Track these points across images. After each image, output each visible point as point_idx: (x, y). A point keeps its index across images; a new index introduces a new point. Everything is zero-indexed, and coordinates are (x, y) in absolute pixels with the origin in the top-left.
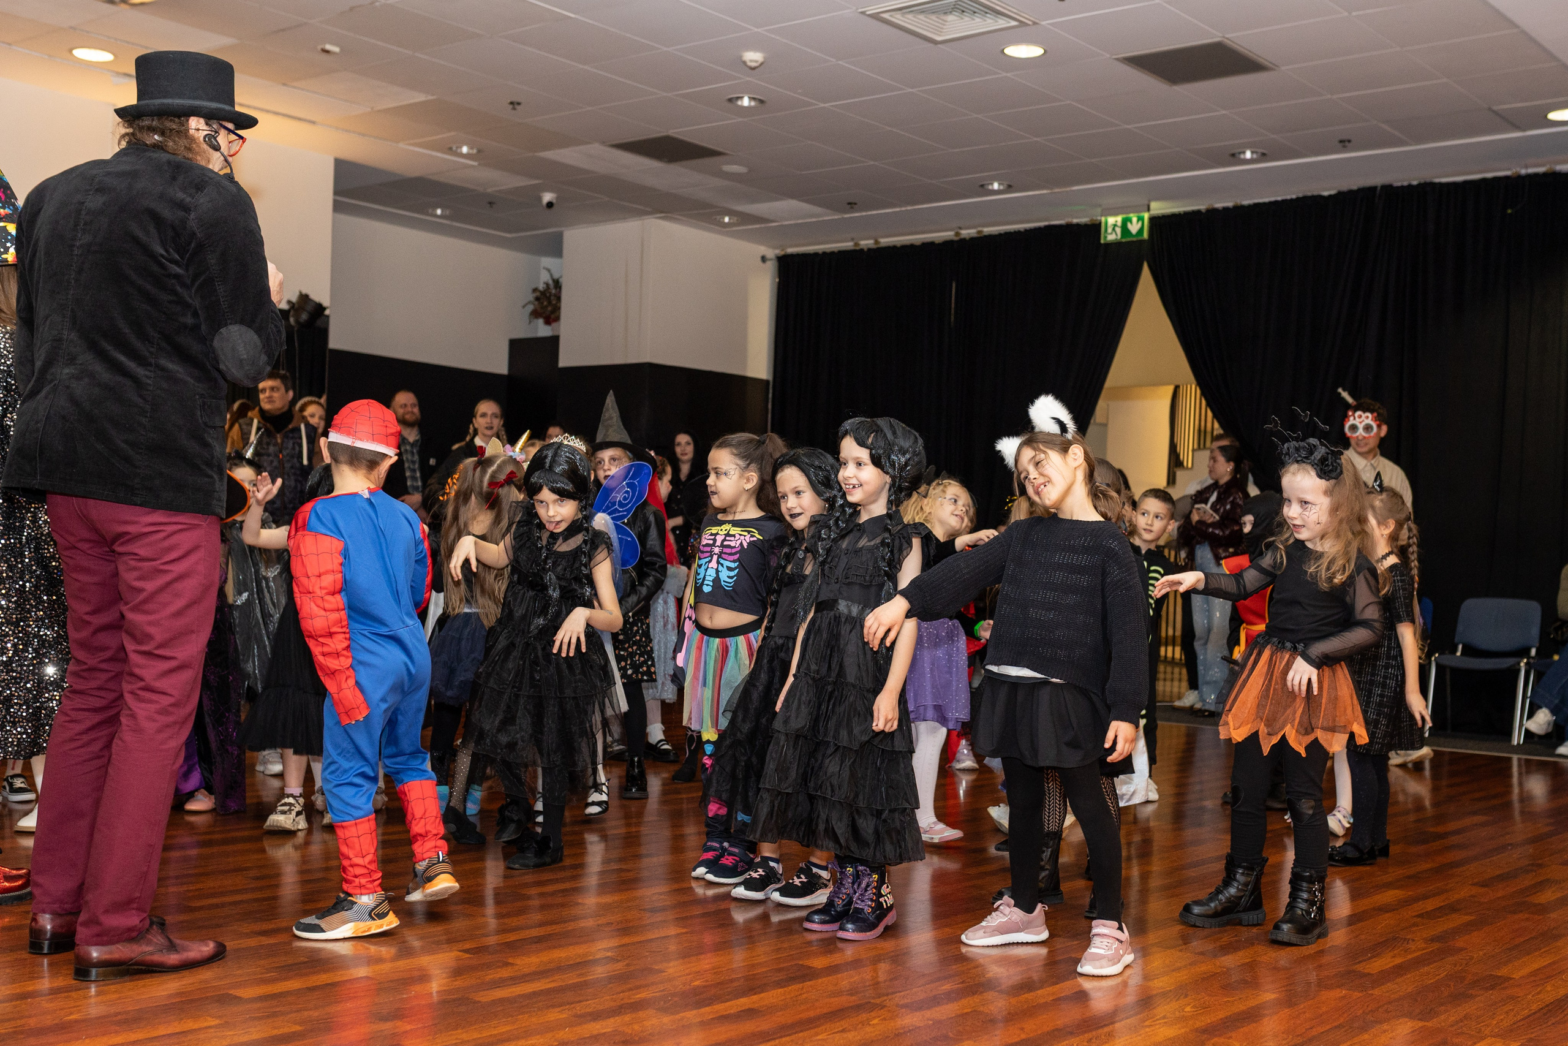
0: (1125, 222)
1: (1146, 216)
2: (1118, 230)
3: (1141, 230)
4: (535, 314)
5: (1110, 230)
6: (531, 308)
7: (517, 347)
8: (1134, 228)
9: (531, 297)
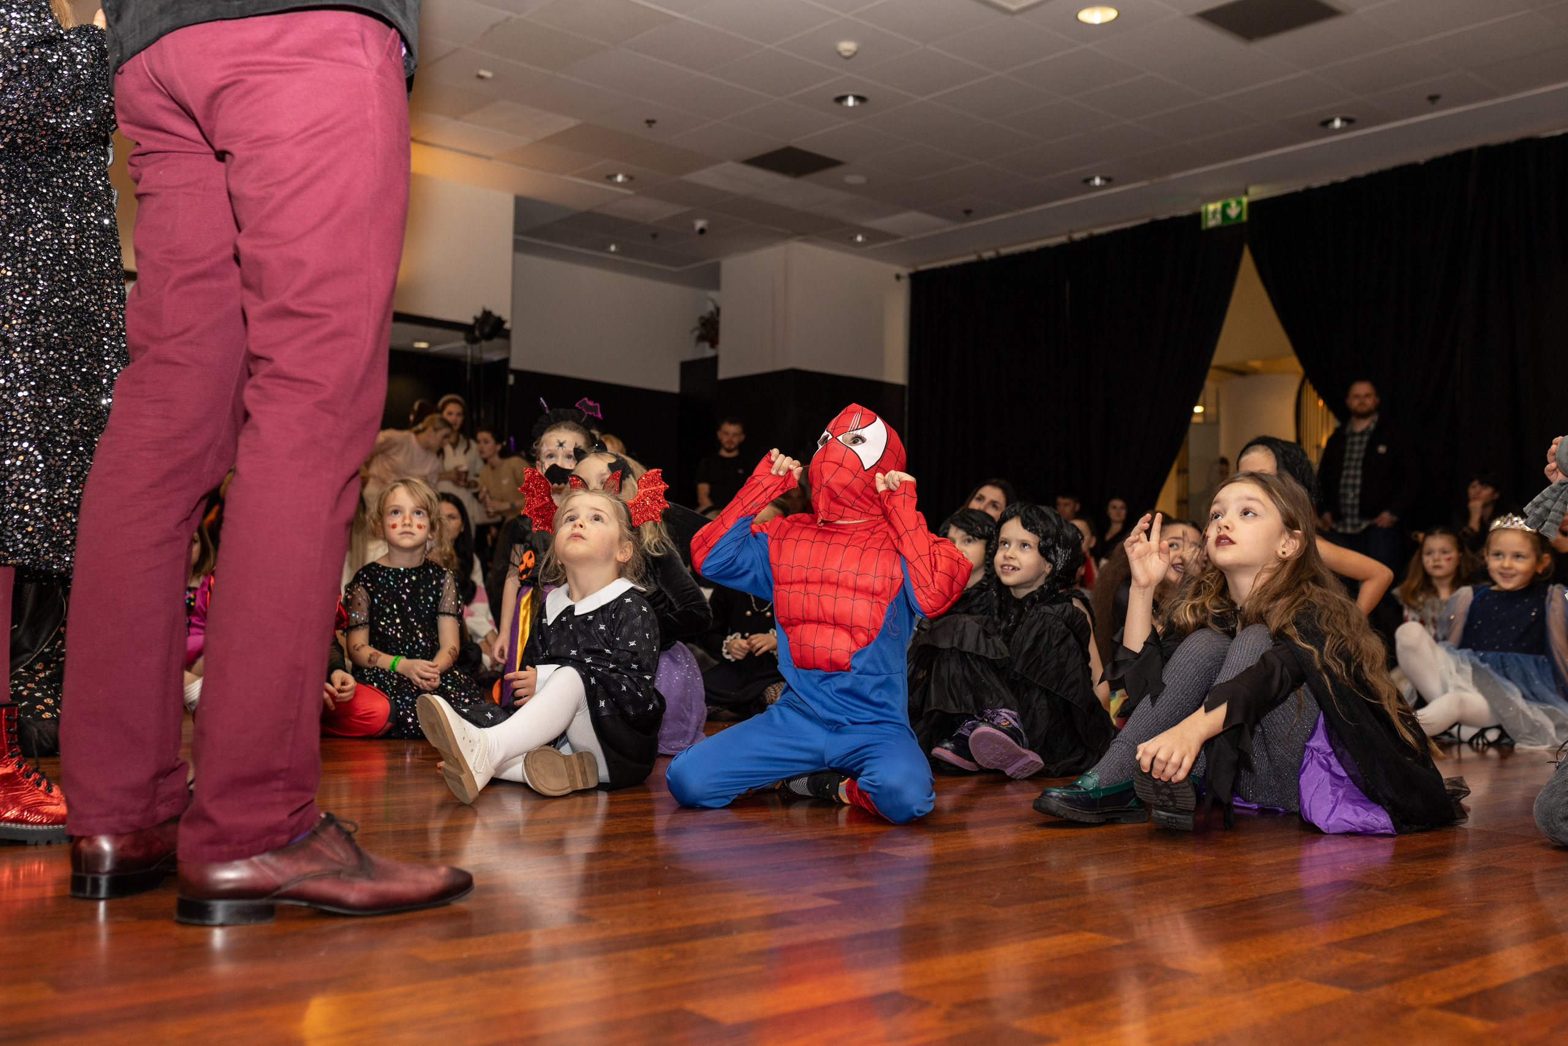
0: (1225, 207)
1: (1245, 200)
2: (1219, 216)
3: (1240, 215)
4: (701, 338)
5: (1210, 216)
6: (697, 333)
7: (687, 369)
8: (1233, 212)
9: (696, 324)
